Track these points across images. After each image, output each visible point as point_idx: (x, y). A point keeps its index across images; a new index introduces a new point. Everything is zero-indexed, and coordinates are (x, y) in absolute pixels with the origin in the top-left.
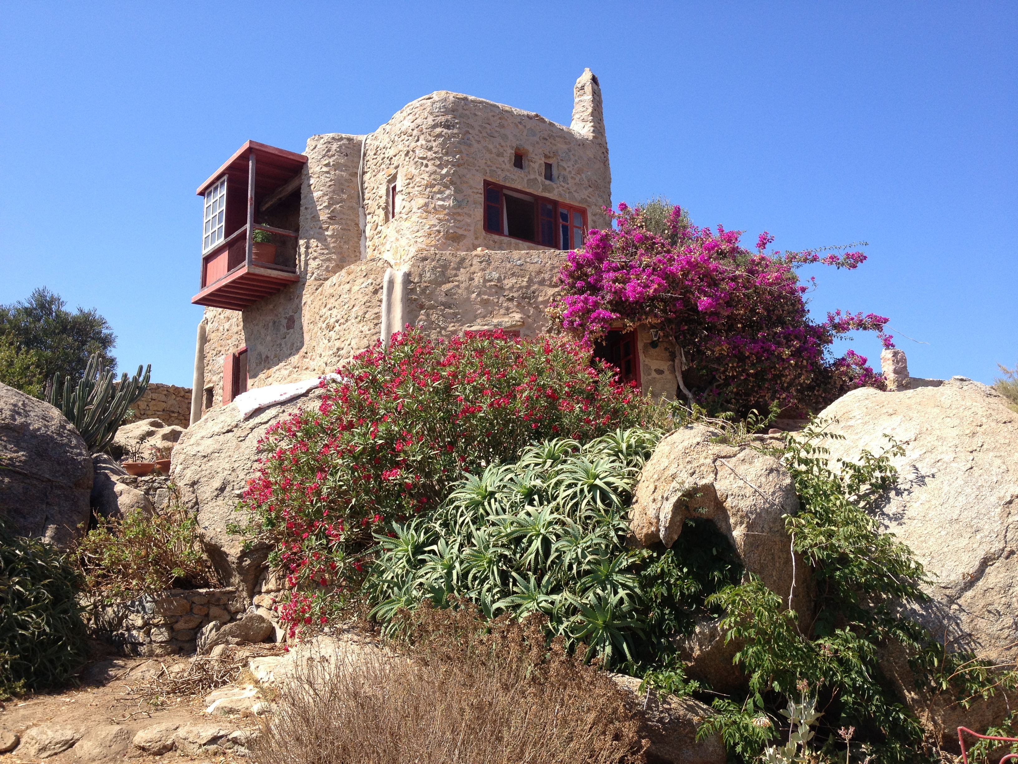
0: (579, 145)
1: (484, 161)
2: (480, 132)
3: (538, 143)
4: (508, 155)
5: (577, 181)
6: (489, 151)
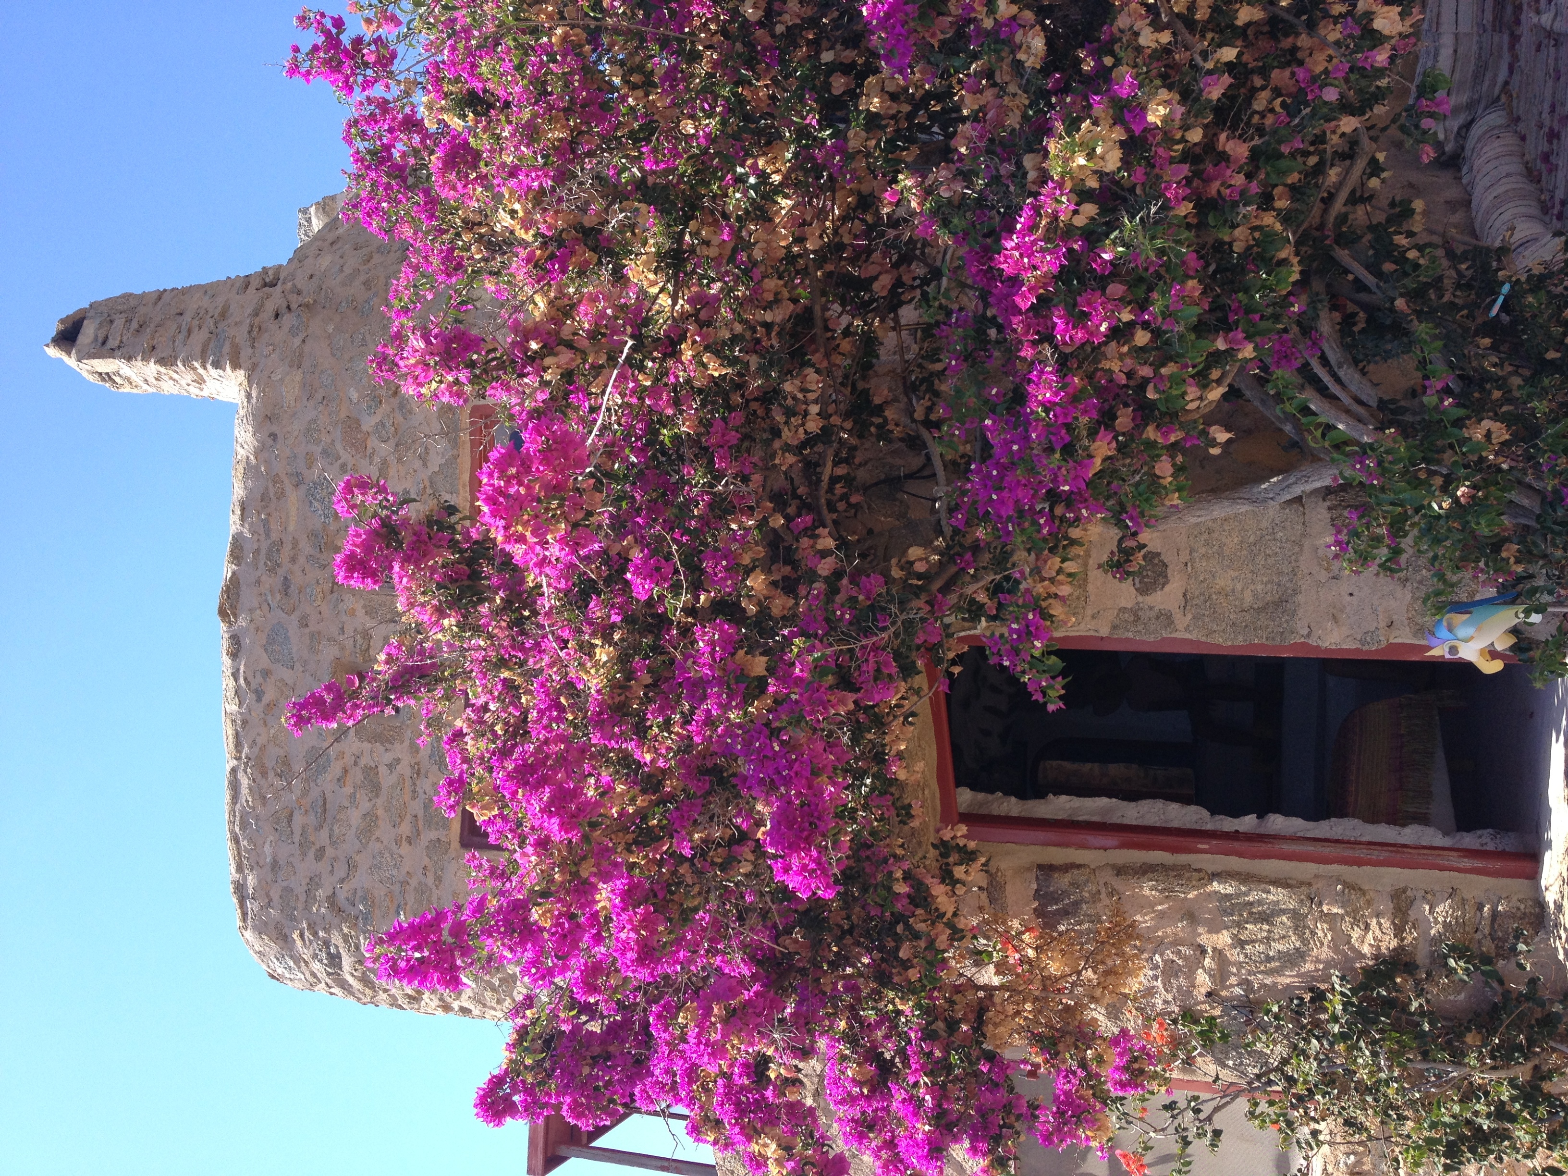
0: (273, 436)
1: (405, 849)
2: (321, 851)
3: (304, 623)
4: (366, 746)
5: (385, 448)
6: (371, 818)
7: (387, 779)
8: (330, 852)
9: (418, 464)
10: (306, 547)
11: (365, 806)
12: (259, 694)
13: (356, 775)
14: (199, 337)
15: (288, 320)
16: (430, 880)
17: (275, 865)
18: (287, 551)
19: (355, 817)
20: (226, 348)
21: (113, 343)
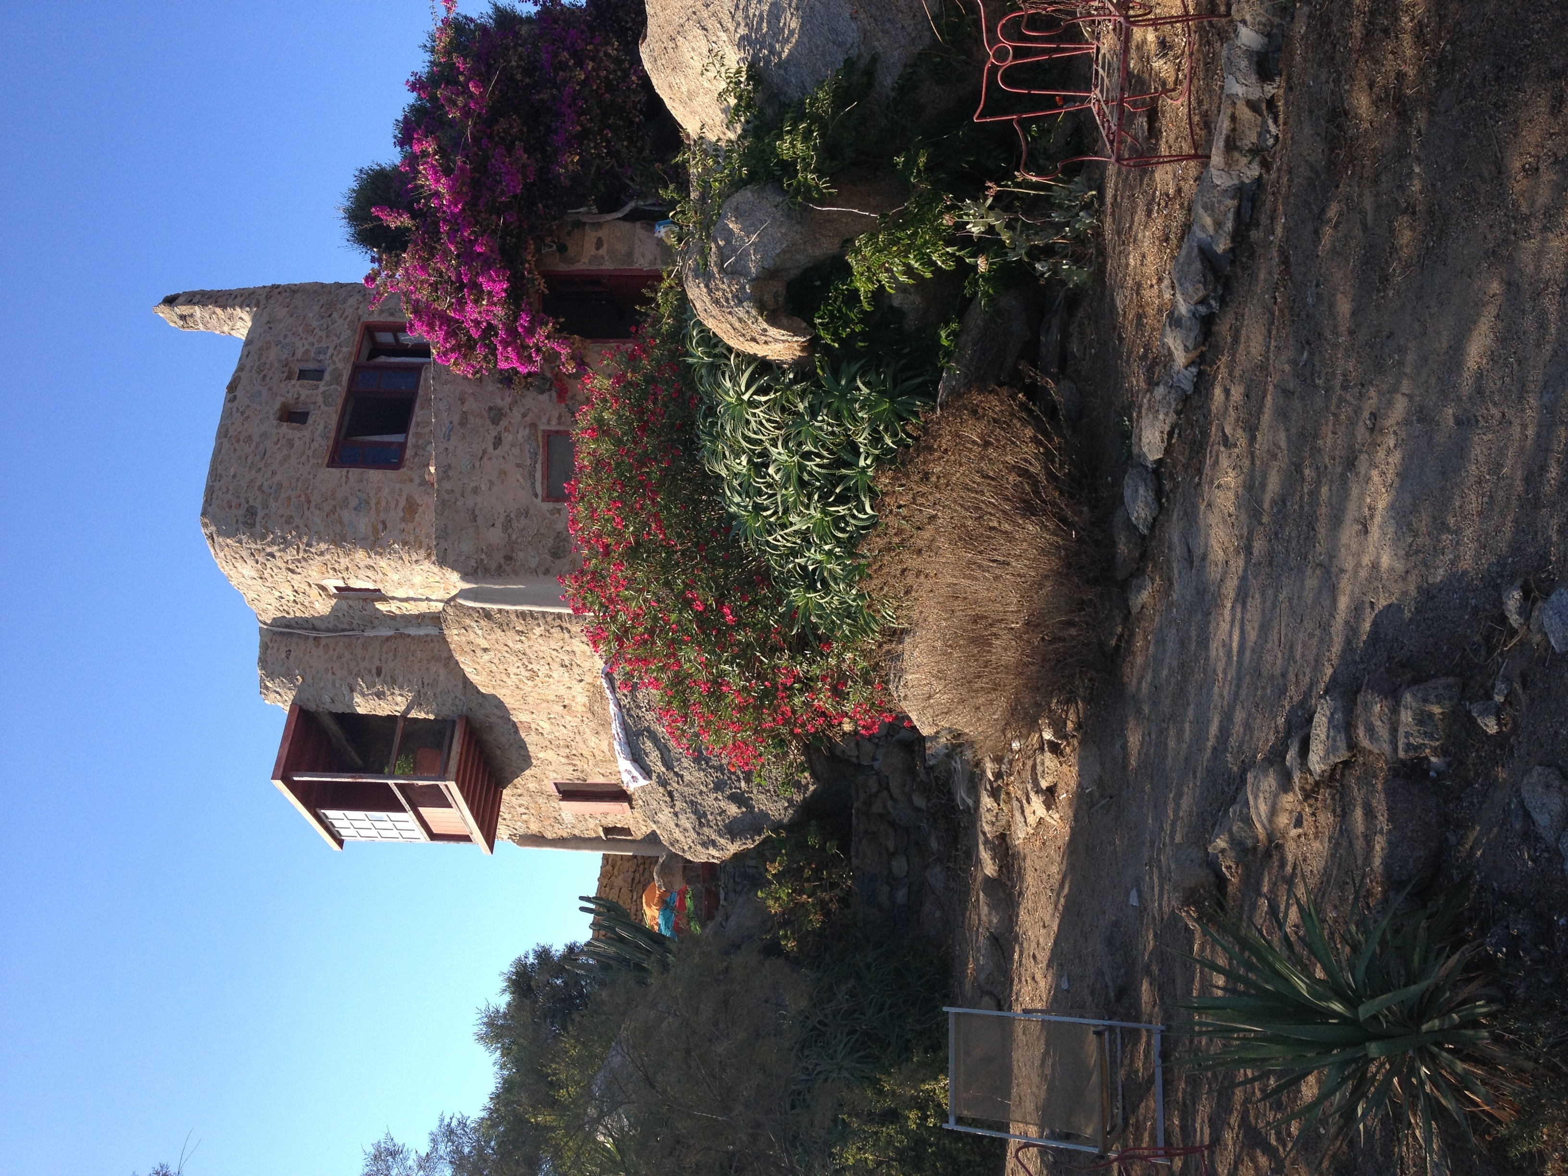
1: (301, 466)
2: (260, 469)
3: (270, 389)
4: (290, 432)
5: (323, 334)
6: (286, 458)
7: (297, 443)
8: (263, 469)
9: (335, 338)
10: (276, 365)
11: (285, 451)
12: (242, 413)
13: (283, 442)
14: (239, 300)
15: (284, 294)
16: (311, 476)
17: (234, 476)
18: (268, 366)
19: (279, 457)
20: (254, 301)
21: (195, 301)
